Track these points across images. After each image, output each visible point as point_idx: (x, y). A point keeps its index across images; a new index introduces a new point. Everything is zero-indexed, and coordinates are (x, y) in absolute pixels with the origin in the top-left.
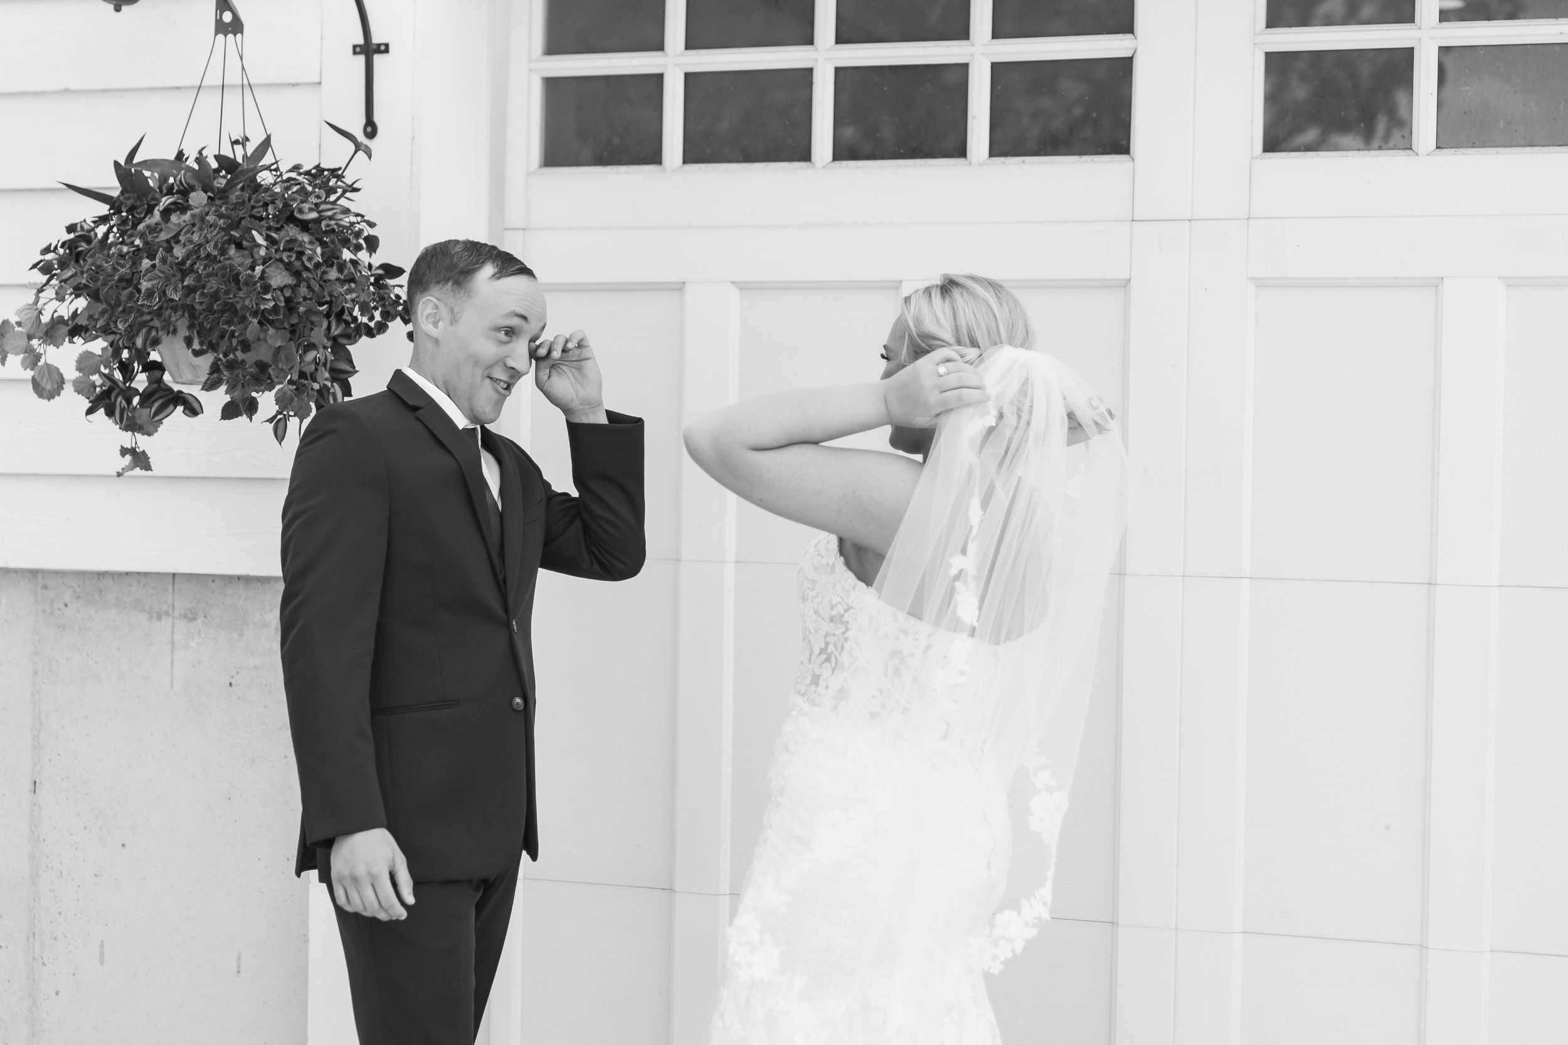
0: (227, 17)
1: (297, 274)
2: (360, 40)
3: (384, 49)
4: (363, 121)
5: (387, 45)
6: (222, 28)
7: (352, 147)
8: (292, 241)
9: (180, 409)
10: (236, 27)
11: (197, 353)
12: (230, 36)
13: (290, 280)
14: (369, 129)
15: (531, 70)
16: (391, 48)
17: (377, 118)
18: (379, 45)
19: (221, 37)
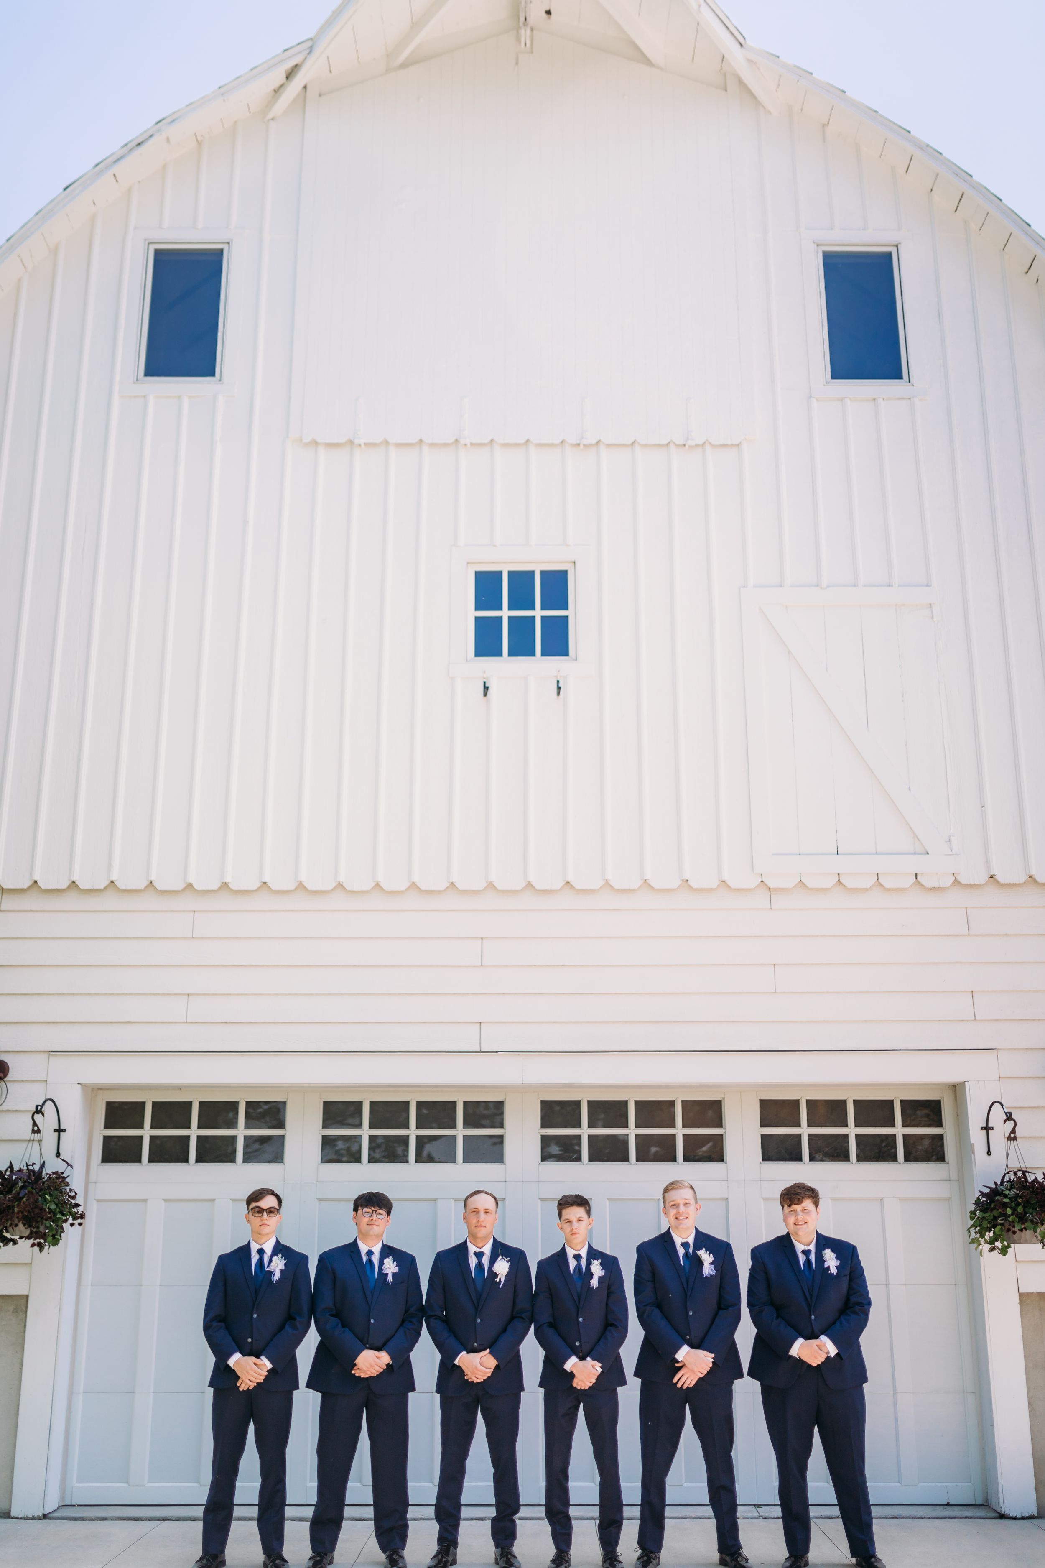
0: (36, 1128)
1: (57, 1205)
2: (57, 1128)
3: (64, 1131)
4: (56, 1151)
5: (65, 1130)
6: (33, 1131)
7: (67, 1165)
8: (57, 1195)
9: (12, 1243)
10: (38, 1131)
11: (26, 1228)
12: (36, 1134)
13: (55, 1207)
14: (58, 1155)
15: (101, 1133)
16: (66, 1130)
17: (60, 1151)
18: (63, 1130)
19: (33, 1134)
